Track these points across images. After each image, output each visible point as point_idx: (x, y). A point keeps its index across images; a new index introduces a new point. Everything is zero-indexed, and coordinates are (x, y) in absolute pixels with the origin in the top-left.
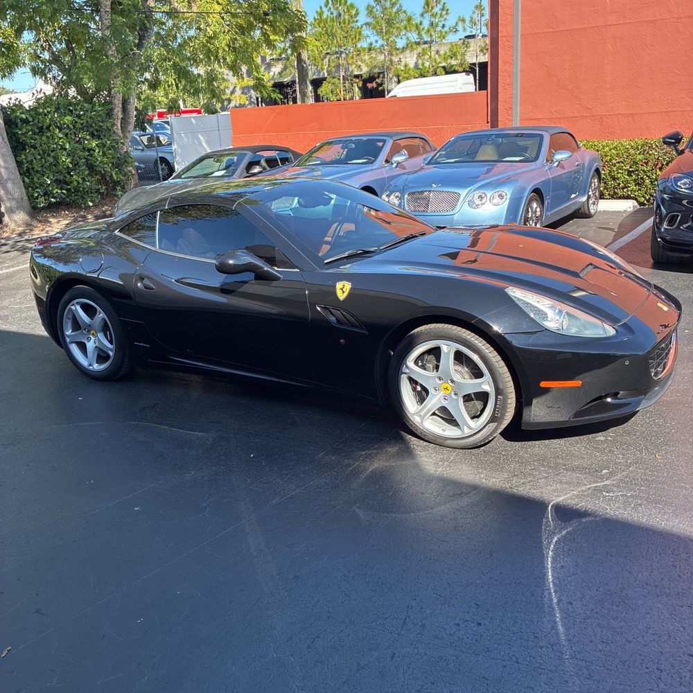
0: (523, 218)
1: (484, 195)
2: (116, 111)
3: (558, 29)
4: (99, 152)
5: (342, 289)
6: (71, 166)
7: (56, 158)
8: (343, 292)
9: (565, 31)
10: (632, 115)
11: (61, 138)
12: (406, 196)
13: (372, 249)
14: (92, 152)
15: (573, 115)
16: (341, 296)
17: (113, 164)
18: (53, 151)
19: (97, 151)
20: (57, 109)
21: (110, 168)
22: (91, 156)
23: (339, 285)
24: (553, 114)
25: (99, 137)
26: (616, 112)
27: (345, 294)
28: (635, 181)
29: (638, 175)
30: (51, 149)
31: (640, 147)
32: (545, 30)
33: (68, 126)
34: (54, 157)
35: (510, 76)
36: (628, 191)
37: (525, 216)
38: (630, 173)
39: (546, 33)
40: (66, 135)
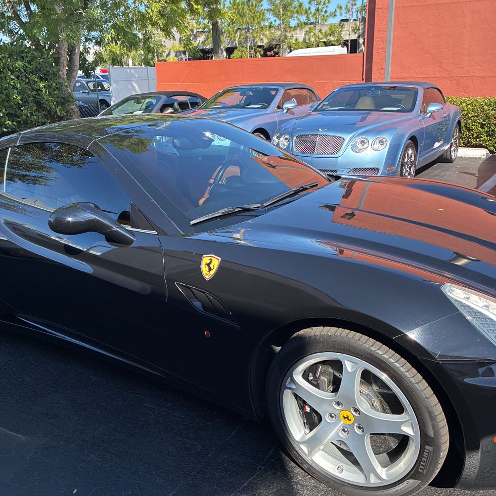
0: (400, 163)
1: (366, 141)
2: (62, 59)
3: (425, 3)
4: (46, 92)
5: (208, 265)
6: (20, 102)
7: (8, 95)
8: (210, 269)
9: (431, 5)
10: (485, 77)
11: (12, 79)
12: (294, 139)
13: (252, 207)
14: (39, 92)
15: (434, 76)
16: (207, 274)
17: (57, 102)
18: (5, 90)
19: (44, 91)
20: (10, 56)
21: (55, 106)
22: (39, 95)
23: (206, 260)
24: (419, 75)
25: (46, 80)
26: (471, 75)
27: (212, 272)
28: (487, 132)
29: (490, 127)
30: (4, 88)
31: (492, 104)
32: (414, 4)
33: (19, 70)
34: (6, 95)
35: (382, 42)
36: (480, 141)
37: (402, 161)
38: (482, 126)
39: (415, 6)
40: (18, 77)
